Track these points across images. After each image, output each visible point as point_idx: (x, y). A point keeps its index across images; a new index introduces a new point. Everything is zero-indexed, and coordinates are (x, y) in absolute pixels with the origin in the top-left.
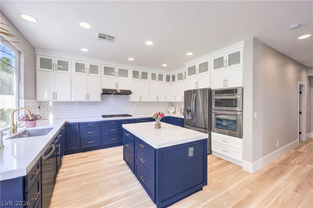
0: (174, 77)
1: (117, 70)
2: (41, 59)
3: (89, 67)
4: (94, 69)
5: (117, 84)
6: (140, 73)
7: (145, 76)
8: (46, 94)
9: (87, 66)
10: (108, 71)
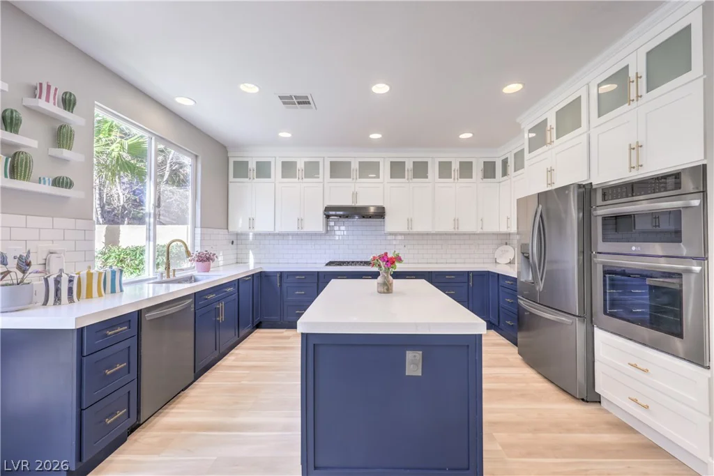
0: (505, 162)
1: (355, 166)
2: (235, 162)
3: (303, 166)
4: (312, 169)
5: (355, 195)
6: (409, 166)
7: (420, 170)
8: (241, 221)
9: (300, 165)
10: (339, 169)
